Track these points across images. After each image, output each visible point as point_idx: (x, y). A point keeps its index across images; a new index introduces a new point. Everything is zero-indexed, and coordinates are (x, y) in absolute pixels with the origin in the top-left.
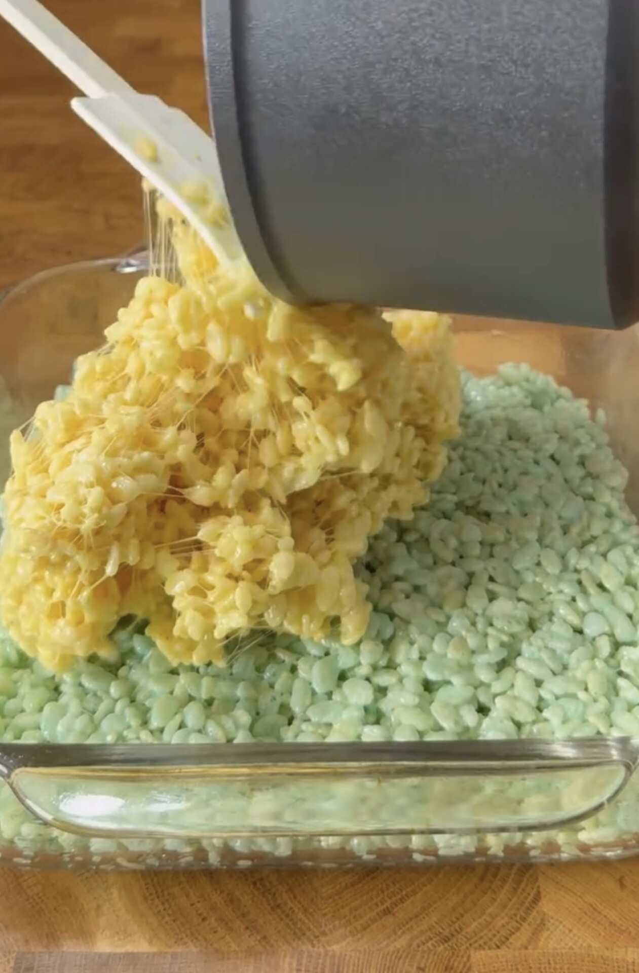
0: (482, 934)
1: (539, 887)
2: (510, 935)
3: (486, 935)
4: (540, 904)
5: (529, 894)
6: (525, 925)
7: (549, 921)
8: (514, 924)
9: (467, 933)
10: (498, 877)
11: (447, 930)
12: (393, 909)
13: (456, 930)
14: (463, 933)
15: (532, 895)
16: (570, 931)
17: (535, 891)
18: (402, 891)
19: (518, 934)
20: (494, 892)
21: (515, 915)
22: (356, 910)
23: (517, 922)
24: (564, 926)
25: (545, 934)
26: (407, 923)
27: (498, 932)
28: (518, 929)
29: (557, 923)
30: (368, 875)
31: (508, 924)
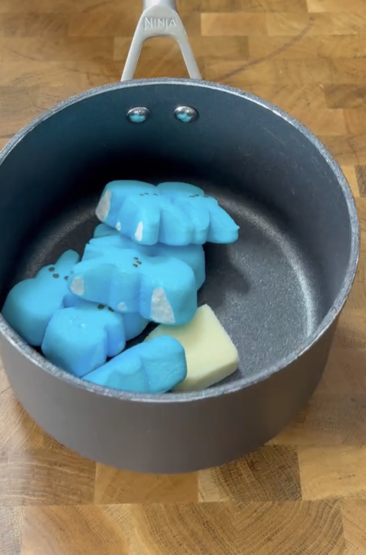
0: (315, 551)
1: (342, 525)
2: (329, 552)
3: (317, 551)
4: (343, 534)
5: (337, 529)
6: (336, 546)
7: (347, 544)
8: (330, 545)
9: (308, 551)
10: (323, 519)
11: (298, 549)
12: (272, 538)
13: (303, 550)
14: (306, 551)
15: (339, 529)
16: (357, 549)
17: (340, 527)
18: (275, 527)
19: (332, 551)
20: (321, 527)
21: (331, 540)
22: (254, 538)
23: (332, 544)
24: (354, 546)
25: (345, 551)
26: (279, 546)
27: (323, 550)
28: (332, 548)
29: (351, 545)
30: (259, 519)
31: (327, 545)
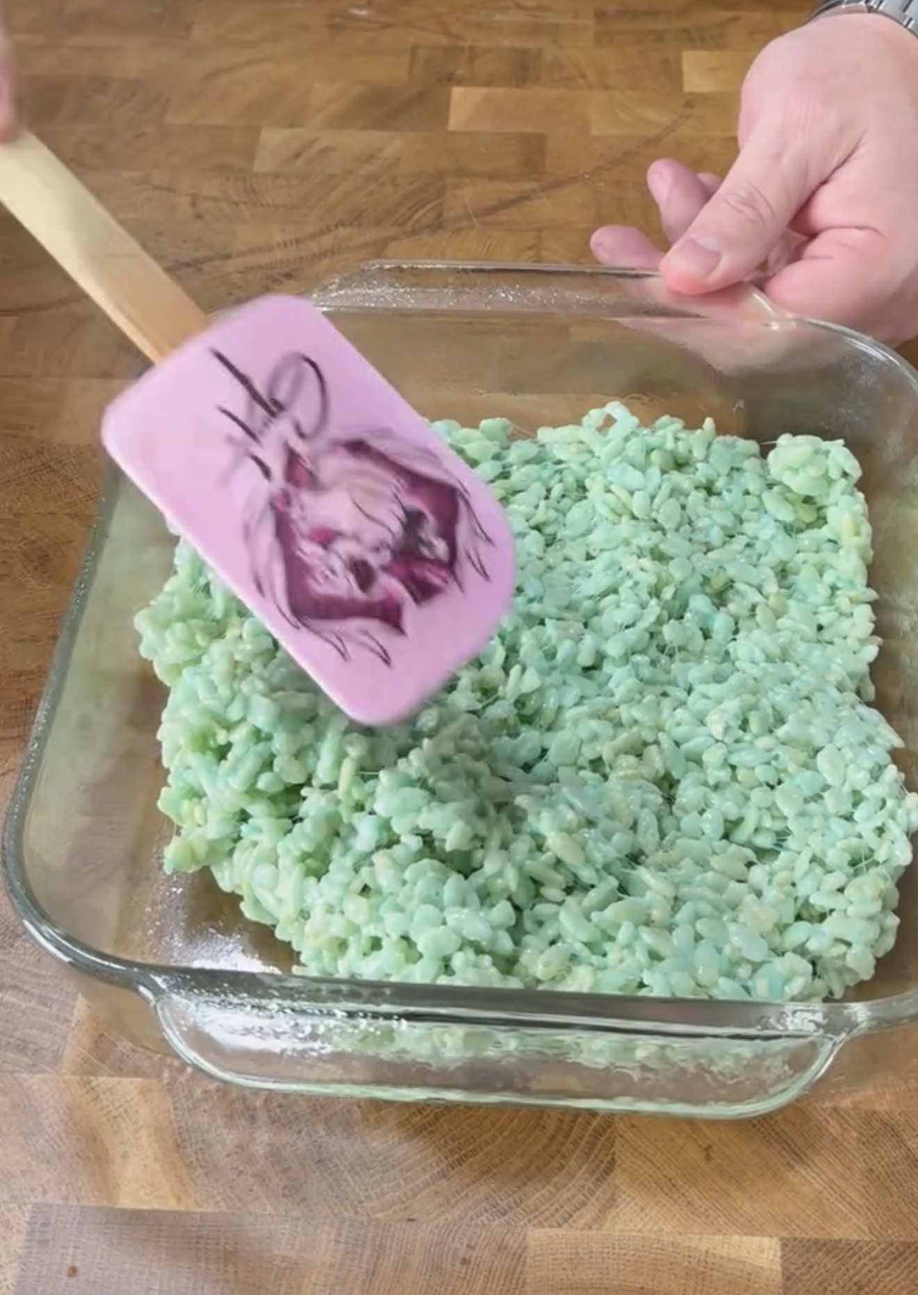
0: (543, 1208)
1: (614, 1154)
2: (575, 1212)
3: (547, 1209)
4: (612, 1175)
5: (602, 1162)
6: (593, 1199)
7: (620, 1197)
8: (581, 1197)
9: (527, 1206)
10: (570, 1139)
11: (505, 1202)
12: (448, 1172)
13: (516, 1202)
14: (522, 1206)
15: (605, 1162)
16: (642, 1209)
17: (609, 1158)
18: (460, 1150)
19: (583, 1210)
20: (563, 1156)
21: (583, 1187)
22: (407, 1171)
23: (584, 1195)
24: (636, 1204)
25: (613, 1212)
26: (462, 1191)
27: (562, 1207)
28: (584, 1204)
29: (628, 1199)
30: (425, 1128)
31: (574, 1196)
